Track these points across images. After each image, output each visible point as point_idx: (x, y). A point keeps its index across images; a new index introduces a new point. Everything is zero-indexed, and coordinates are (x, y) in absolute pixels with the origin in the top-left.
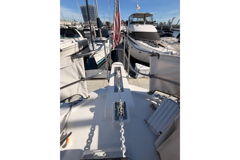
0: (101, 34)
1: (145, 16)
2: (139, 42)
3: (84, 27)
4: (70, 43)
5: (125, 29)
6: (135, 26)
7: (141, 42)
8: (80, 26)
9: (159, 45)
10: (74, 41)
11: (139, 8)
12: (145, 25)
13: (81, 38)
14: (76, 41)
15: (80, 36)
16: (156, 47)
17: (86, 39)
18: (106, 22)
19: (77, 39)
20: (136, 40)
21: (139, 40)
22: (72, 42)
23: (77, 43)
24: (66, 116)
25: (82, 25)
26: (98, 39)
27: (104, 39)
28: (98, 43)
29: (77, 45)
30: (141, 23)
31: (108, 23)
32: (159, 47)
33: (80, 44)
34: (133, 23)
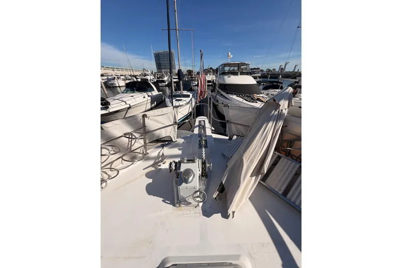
0: (182, 86)
1: (239, 65)
2: (231, 96)
3: (158, 78)
4: (141, 98)
5: (215, 78)
6: (226, 77)
7: (234, 97)
8: (152, 77)
9: (258, 99)
10: (146, 96)
11: (232, 56)
12: (240, 76)
13: (155, 92)
14: (149, 96)
15: (153, 90)
16: (253, 102)
17: (161, 93)
18: (188, 71)
19: (150, 94)
20: (227, 93)
21: (232, 94)
22: (144, 97)
23: (150, 98)
24: (159, 152)
25: (154, 75)
26: (178, 94)
27: (185, 93)
28: (177, 98)
29: (150, 101)
30: (235, 73)
31: (190, 72)
32: (257, 102)
33: (153, 99)
34: (224, 73)
